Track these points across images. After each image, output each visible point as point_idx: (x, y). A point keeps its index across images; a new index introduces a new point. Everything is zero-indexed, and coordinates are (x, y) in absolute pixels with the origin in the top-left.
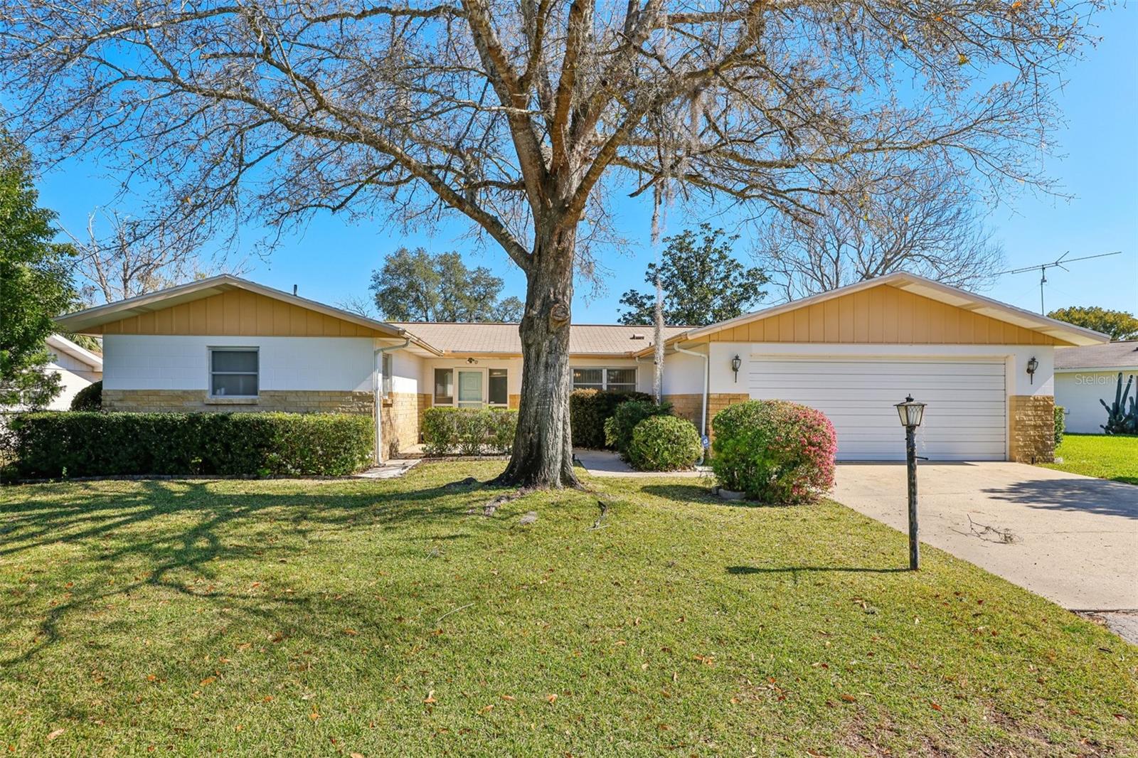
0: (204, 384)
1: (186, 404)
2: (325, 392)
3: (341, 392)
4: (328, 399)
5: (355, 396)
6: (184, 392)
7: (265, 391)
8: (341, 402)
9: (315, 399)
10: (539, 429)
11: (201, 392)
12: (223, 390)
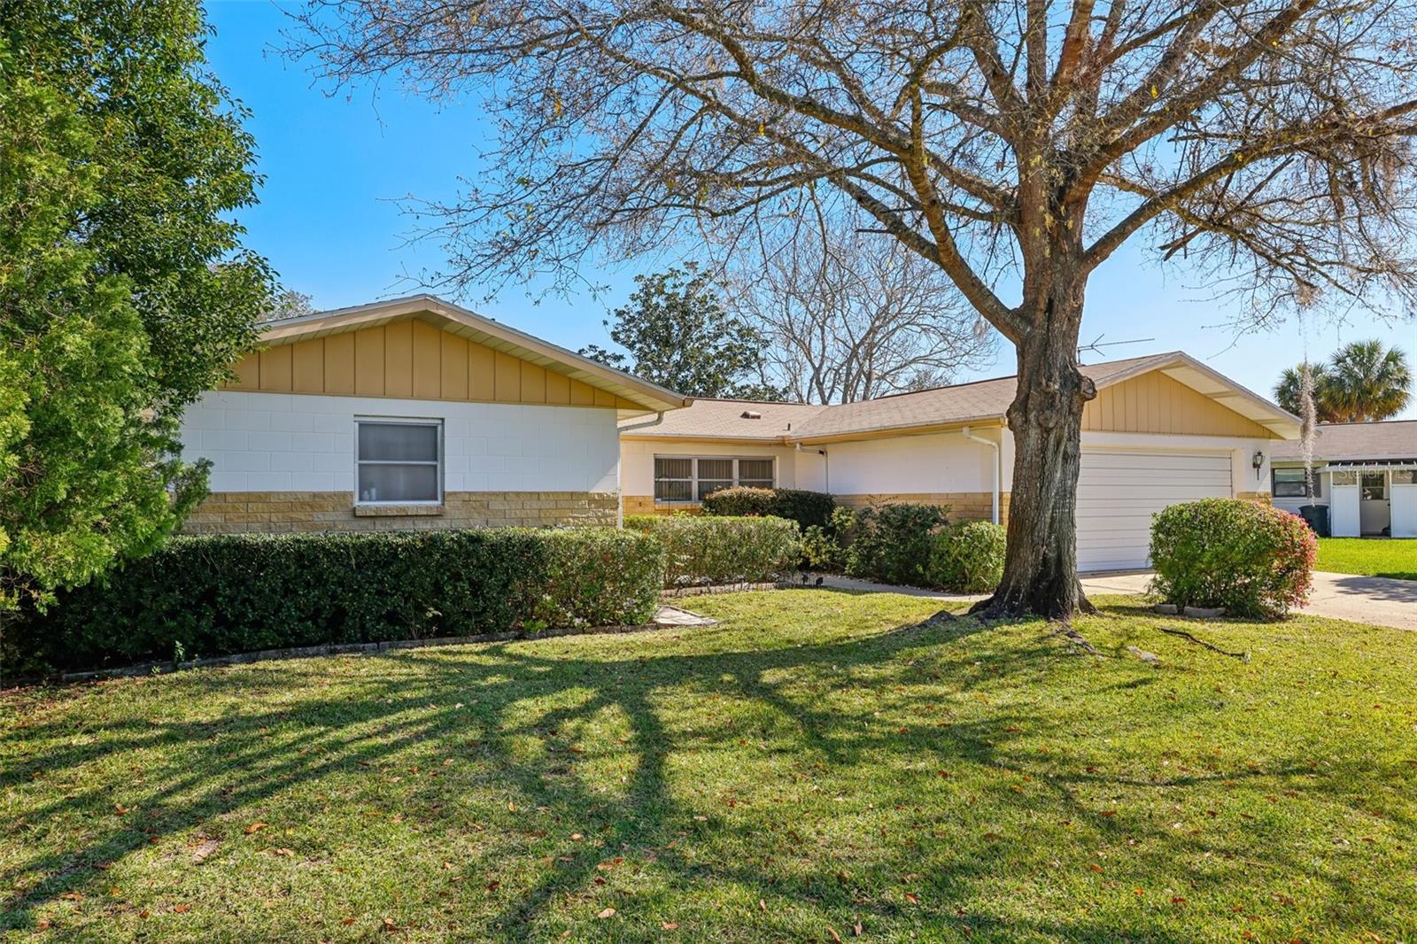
0: (346, 481)
1: (319, 517)
2: (547, 494)
3: (572, 494)
4: (552, 505)
5: (592, 500)
6: (315, 495)
7: (455, 493)
8: (572, 510)
9: (534, 506)
10: (1057, 540)
11: (344, 495)
12: (374, 491)
